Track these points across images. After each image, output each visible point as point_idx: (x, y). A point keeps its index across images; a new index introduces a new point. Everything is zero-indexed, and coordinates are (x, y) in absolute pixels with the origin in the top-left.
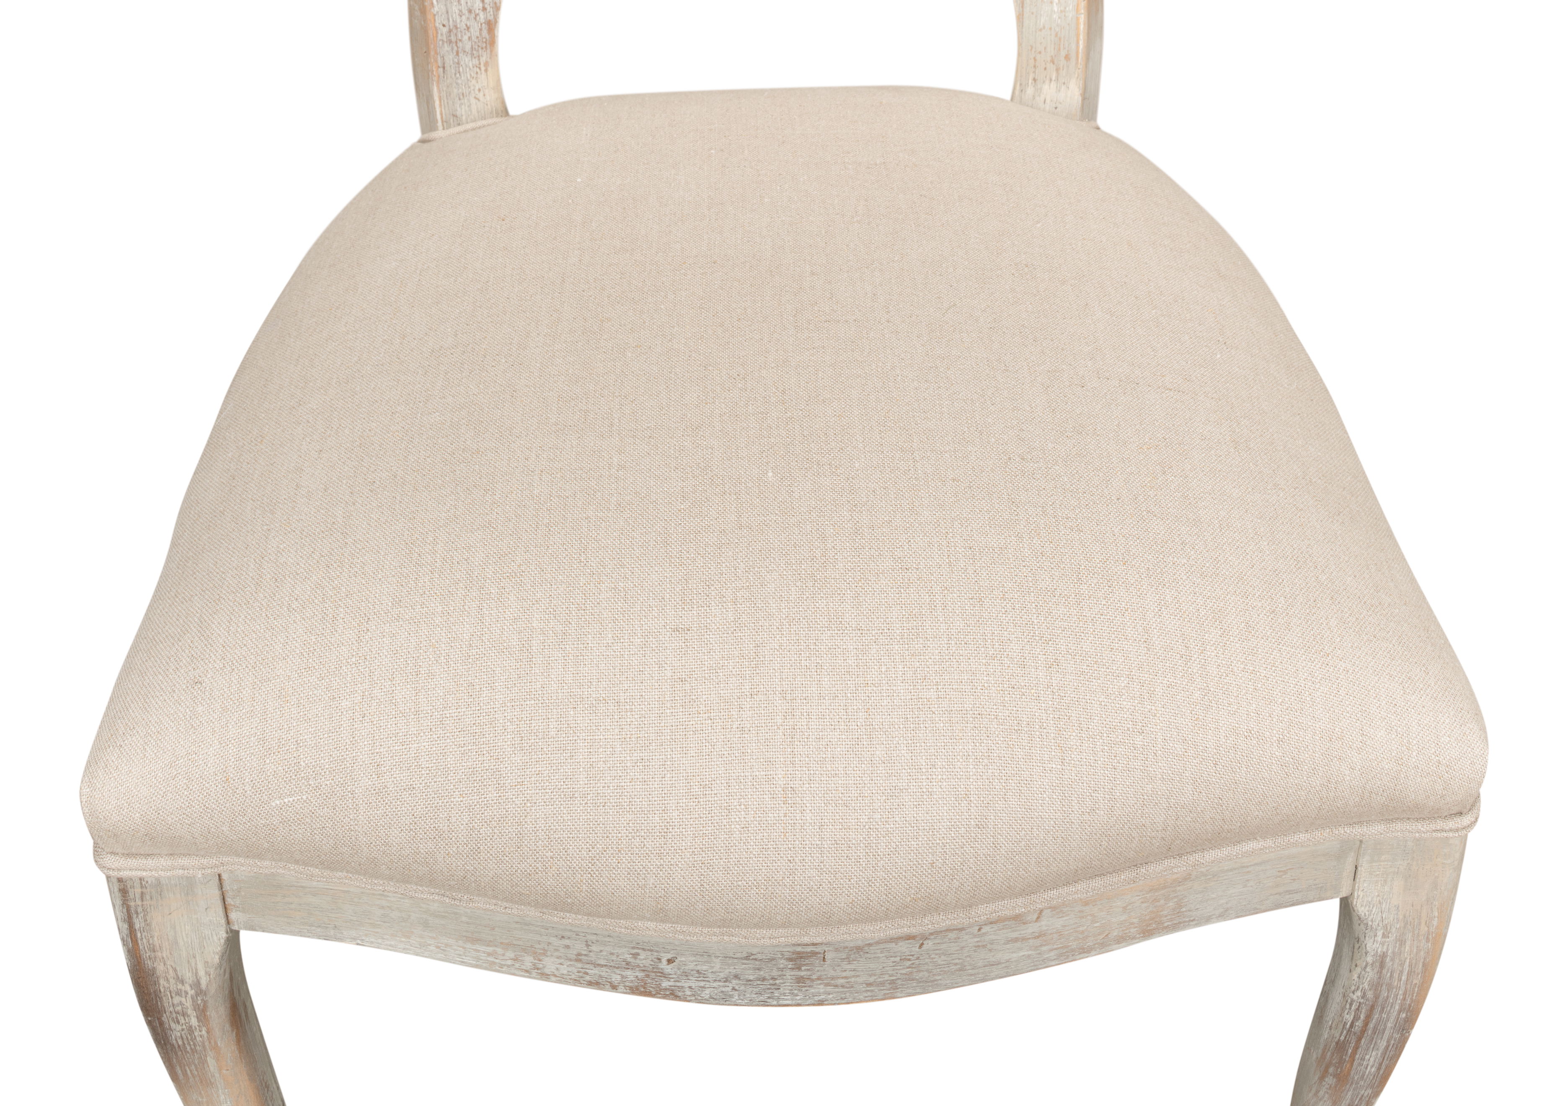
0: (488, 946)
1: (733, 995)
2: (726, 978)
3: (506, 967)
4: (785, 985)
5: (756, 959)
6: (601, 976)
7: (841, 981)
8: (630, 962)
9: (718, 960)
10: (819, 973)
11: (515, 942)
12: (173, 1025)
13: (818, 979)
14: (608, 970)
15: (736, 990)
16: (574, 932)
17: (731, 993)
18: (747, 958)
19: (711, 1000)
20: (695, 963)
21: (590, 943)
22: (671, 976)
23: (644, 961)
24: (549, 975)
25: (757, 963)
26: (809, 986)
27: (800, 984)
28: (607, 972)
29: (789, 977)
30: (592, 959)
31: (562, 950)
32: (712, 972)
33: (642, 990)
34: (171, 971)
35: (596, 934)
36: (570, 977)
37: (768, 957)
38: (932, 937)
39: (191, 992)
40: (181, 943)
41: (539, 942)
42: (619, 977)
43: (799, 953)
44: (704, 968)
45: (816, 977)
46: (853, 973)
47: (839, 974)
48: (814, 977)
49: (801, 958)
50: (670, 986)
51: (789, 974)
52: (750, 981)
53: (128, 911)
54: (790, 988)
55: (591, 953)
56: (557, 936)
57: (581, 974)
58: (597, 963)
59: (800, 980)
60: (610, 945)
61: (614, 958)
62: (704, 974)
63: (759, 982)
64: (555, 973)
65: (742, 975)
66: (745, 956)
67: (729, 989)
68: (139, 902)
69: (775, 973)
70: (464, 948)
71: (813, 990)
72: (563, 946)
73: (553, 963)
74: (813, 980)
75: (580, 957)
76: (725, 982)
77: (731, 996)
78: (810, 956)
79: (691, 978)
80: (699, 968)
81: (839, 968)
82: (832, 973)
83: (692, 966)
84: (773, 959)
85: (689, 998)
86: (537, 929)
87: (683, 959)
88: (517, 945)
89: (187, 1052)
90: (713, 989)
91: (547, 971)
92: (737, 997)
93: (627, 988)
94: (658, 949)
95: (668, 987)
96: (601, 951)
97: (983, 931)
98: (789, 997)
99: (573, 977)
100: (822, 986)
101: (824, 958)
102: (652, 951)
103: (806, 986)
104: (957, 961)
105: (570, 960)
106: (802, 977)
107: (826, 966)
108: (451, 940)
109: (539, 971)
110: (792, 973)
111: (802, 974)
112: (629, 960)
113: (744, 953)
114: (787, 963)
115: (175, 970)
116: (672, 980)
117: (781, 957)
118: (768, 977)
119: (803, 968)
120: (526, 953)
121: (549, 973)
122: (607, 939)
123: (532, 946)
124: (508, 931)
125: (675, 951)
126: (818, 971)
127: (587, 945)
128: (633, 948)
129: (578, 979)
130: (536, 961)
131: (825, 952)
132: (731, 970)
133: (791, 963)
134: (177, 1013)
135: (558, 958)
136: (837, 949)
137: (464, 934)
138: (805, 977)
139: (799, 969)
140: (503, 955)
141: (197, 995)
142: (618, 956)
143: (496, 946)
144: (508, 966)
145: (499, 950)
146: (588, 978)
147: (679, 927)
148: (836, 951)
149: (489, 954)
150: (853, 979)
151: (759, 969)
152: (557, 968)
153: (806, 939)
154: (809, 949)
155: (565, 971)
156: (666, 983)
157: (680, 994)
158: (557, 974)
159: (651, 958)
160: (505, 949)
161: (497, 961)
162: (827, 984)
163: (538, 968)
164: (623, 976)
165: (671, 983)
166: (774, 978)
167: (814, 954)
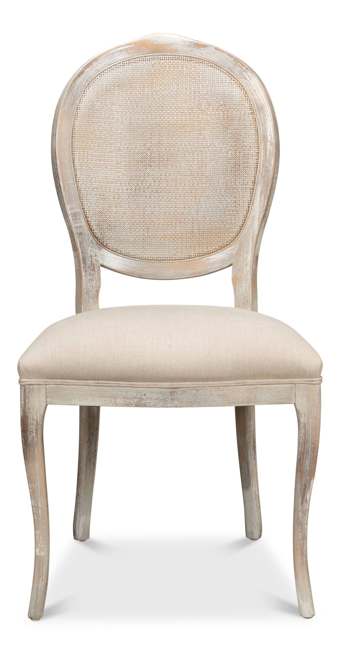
0: (105, 398)
6: (129, 402)
7: (181, 400)
9: (154, 394)
12: (29, 436)
13: (176, 399)
14: (131, 400)
16: (124, 389)
18: (161, 393)
19: (153, 406)
22: (144, 400)
25: (163, 394)
26: (174, 401)
27: (172, 401)
31: (121, 396)
33: (138, 405)
34: (32, 417)
35: (128, 389)
36: (122, 404)
38: (200, 390)
39: (35, 424)
40: (35, 407)
41: (116, 394)
42: (133, 401)
43: (172, 391)
44: (152, 396)
46: (183, 398)
48: (175, 398)
49: (172, 393)
51: (170, 397)
52: (161, 399)
53: (25, 397)
56: (120, 392)
58: (128, 398)
59: (172, 399)
60: (131, 392)
61: (132, 396)
62: (151, 398)
65: (159, 398)
68: (28, 394)
69: (167, 397)
70: (99, 400)
71: (175, 403)
73: (119, 400)
74: (175, 399)
75: (125, 397)
76: (156, 400)
77: (157, 404)
79: (149, 399)
80: (150, 396)
81: (180, 396)
82: (179, 398)
84: (166, 393)
85: (148, 406)
86: (116, 390)
87: (147, 394)
89: (31, 446)
91: (117, 403)
92: (159, 405)
93: (135, 405)
94: (142, 392)
96: (129, 394)
97: (211, 391)
98: (169, 405)
100: (176, 401)
101: (177, 393)
102: (140, 392)
104: (206, 398)
105: (123, 398)
107: (177, 395)
111: (172, 397)
112: (135, 396)
113: (160, 391)
114: (169, 394)
115: (33, 416)
117: (168, 392)
122: (131, 390)
125: (145, 392)
127: (127, 393)
128: (136, 392)
129: (124, 404)
130: (115, 401)
131: (177, 391)
132: (157, 396)
134: (31, 431)
135: (120, 398)
137: (100, 395)
139: (172, 396)
141: (36, 425)
143: (106, 398)
144: (109, 403)
145: (107, 399)
146: (126, 403)
147: (146, 383)
148: (180, 391)
149: (105, 401)
150: (183, 400)
151: (163, 396)
152: (120, 402)
153: (173, 386)
154: (174, 390)
155: (121, 402)
156: (143, 402)
157: (146, 405)
158: (119, 403)
159: (140, 395)
160: (108, 398)
161: (106, 402)
162: (178, 401)
163: (115, 403)
164: (134, 401)
165: (144, 402)
166: (166, 399)
167: (175, 392)
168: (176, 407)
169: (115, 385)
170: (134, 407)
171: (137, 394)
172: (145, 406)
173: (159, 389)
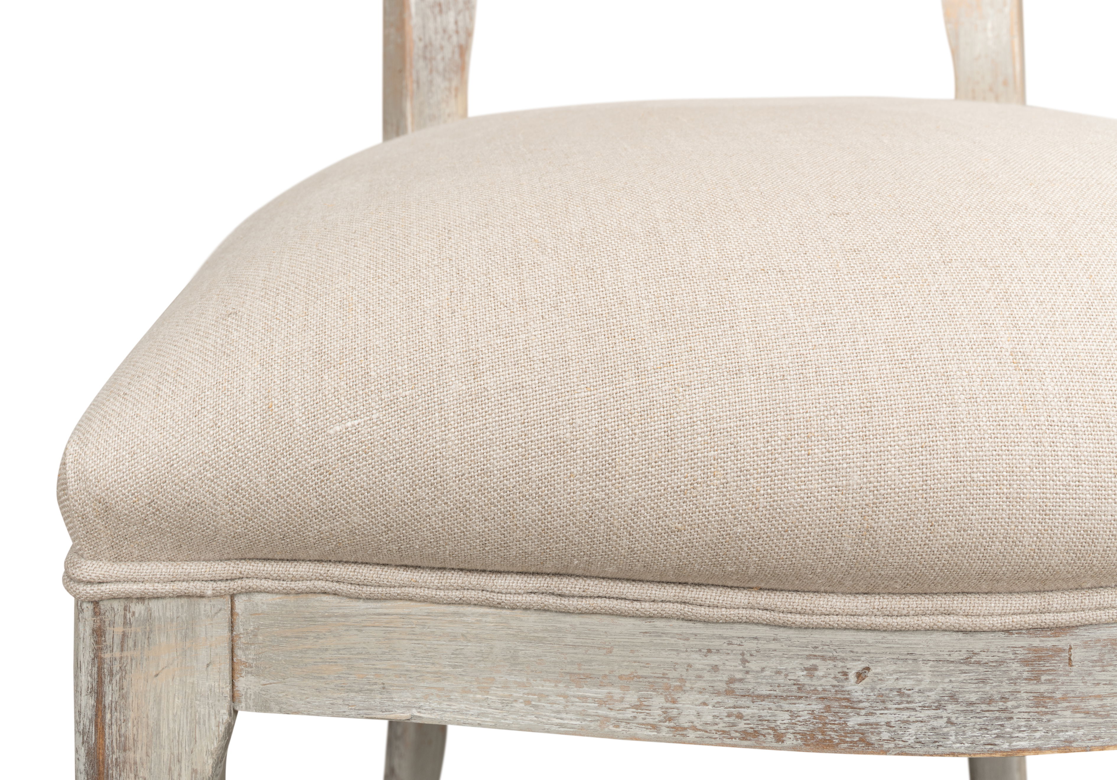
0: (601, 686)
1: (947, 733)
2: (938, 701)
3: (623, 724)
4: (1019, 710)
5: (978, 663)
6: (761, 719)
7: (1093, 704)
8: (804, 685)
9: (926, 668)
10: (1064, 688)
11: (640, 673)
13: (1064, 699)
14: (772, 705)
15: (953, 724)
16: (725, 638)
17: (945, 730)
18: (966, 661)
19: (917, 745)
20: (895, 676)
21: (747, 657)
22: (861, 705)
23: (823, 681)
24: (685, 729)
25: (982, 669)
26: (1053, 713)
27: (1040, 709)
28: (770, 709)
29: (1025, 695)
30: (750, 687)
31: (707, 676)
32: (919, 691)
33: (820, 737)
35: (756, 638)
36: (716, 727)
37: (996, 658)
40: (164, 734)
41: (674, 666)
42: (786, 716)
43: (1036, 650)
44: (909, 683)
45: (1060, 696)
46: (1108, 689)
47: (1092, 689)
48: (1058, 695)
49: (1040, 658)
50: (860, 725)
51: (1025, 687)
52: (972, 704)
54: (1026, 716)
55: (748, 676)
56: (700, 650)
57: (732, 719)
58: (756, 693)
60: (776, 656)
61: (781, 679)
62: (909, 696)
63: (984, 707)
64: (695, 724)
65: (961, 693)
66: (965, 656)
67: (942, 722)
68: (119, 654)
69: (1006, 688)
70: (565, 696)
71: (1057, 721)
72: (708, 668)
73: (692, 704)
74: (1056, 702)
75: (732, 686)
76: (937, 708)
77: (945, 736)
78: (1051, 656)
79: (889, 705)
80: (901, 684)
81: (1090, 678)
82: (1081, 688)
83: (890, 683)
84: (1001, 662)
85: (886, 746)
86: (672, 641)
87: (879, 670)
88: (642, 677)
90: (920, 724)
91: (683, 721)
92: (953, 738)
93: (799, 736)
94: (843, 655)
95: (857, 727)
96: (763, 669)
98: (1025, 734)
99: (721, 726)
100: (1068, 713)
101: (1070, 659)
102: (834, 659)
103: (1046, 713)
105: (718, 693)
106: (1042, 695)
107: (1073, 674)
108: (548, 684)
109: (672, 724)
110: (1029, 688)
111: (1042, 688)
112: (804, 680)
113: (964, 651)
114: (1020, 669)
116: (863, 712)
117: (1013, 657)
118: (997, 697)
119: (1043, 678)
120: (654, 690)
121: (686, 725)
122: (773, 645)
123: (664, 676)
124: (632, 651)
125: (868, 656)
126: (1063, 683)
127: (744, 661)
128: (809, 657)
129: (727, 729)
130: (668, 705)
131: (1070, 648)
132: (945, 685)
133: (1026, 668)
135: (700, 692)
136: (1086, 642)
137: (569, 668)
138: (1046, 694)
139: (1037, 679)
140: (622, 700)
142: (786, 675)
143: (612, 685)
144: (628, 721)
145: (617, 692)
146: (742, 725)
147: (877, 602)
148: (1086, 645)
149: (601, 703)
150: (1108, 701)
151: (984, 681)
152: (698, 714)
153: (1049, 619)
154: (1050, 642)
155: (709, 719)
156: (854, 721)
157: (873, 738)
158: (698, 724)
159: (834, 672)
160: (625, 688)
161: (612, 714)
162: (1076, 710)
163: (670, 719)
164: (793, 715)
165: (861, 719)
166: (1004, 699)
167: (1057, 651)
168: (1067, 747)
169: (669, 608)
170: (794, 748)
171: (815, 668)
172: (869, 744)
173: (955, 635)
